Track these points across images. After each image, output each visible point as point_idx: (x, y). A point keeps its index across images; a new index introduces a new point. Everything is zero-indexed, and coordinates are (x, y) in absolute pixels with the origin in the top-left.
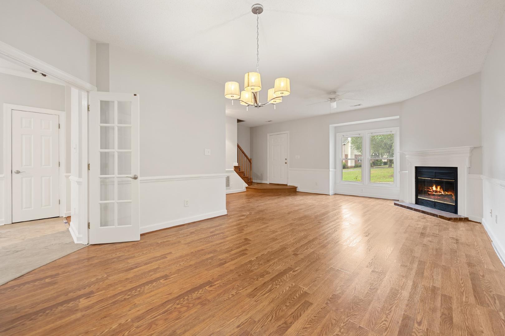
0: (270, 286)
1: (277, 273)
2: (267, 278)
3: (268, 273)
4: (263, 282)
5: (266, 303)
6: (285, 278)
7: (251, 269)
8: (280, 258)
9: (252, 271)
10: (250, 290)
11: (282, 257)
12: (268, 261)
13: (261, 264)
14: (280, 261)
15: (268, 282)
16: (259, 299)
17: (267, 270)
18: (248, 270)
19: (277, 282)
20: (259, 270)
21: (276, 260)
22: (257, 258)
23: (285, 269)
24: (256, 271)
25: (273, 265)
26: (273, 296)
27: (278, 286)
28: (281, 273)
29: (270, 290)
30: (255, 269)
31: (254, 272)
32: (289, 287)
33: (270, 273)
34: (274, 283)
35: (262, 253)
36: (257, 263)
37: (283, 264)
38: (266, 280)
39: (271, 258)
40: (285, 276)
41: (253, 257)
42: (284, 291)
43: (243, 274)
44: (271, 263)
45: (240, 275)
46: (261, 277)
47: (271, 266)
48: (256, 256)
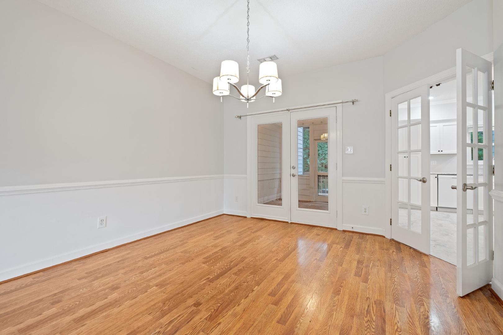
0: (232, 264)
1: (226, 274)
2: (235, 270)
3: (235, 274)
4: (238, 266)
5: (233, 256)
6: (219, 271)
7: (252, 275)
8: (222, 295)
9: (251, 273)
10: (247, 260)
11: (219, 297)
12: (237, 288)
13: (244, 282)
14: (222, 289)
15: (234, 267)
16: (239, 257)
17: (237, 276)
18: (256, 274)
19: (226, 268)
20: (245, 276)
21: (227, 291)
22: (253, 291)
23: (218, 280)
24: (247, 275)
25: (231, 283)
26: (229, 259)
27: (226, 265)
28: (221, 276)
29: (231, 262)
30: (249, 276)
31: (249, 273)
32: (216, 265)
33: (233, 274)
34: (228, 266)
35: (248, 299)
36: (250, 283)
37: (219, 286)
38: (236, 268)
39: (233, 293)
40: (218, 273)
41: (258, 291)
42: (221, 263)
43: (259, 270)
44: (233, 285)
45: (261, 268)
46: (241, 269)
47: (233, 281)
48: (254, 292)
